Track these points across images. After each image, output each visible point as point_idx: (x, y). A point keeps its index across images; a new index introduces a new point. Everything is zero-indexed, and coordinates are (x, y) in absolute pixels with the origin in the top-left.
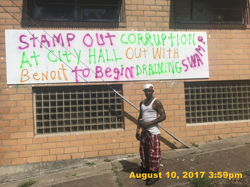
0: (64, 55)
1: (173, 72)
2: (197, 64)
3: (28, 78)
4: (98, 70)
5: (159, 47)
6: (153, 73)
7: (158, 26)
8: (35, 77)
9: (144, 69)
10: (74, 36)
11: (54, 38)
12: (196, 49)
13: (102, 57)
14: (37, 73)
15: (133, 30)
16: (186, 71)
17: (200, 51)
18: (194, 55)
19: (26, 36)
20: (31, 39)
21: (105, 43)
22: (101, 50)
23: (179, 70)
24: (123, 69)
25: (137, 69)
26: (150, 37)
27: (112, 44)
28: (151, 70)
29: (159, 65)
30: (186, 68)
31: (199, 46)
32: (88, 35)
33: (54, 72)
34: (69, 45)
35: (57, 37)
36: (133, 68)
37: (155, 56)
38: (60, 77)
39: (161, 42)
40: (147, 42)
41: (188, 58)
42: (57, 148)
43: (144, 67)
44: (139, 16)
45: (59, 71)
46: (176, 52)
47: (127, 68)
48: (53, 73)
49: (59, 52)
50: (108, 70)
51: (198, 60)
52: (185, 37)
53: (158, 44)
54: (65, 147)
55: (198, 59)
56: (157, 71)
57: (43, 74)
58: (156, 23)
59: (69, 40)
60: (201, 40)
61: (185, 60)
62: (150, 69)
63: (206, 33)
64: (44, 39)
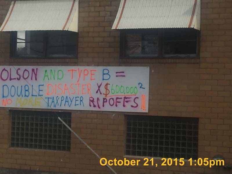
7: (104, 62)
44: (89, 52)
58: (103, 59)
63: (149, 68)
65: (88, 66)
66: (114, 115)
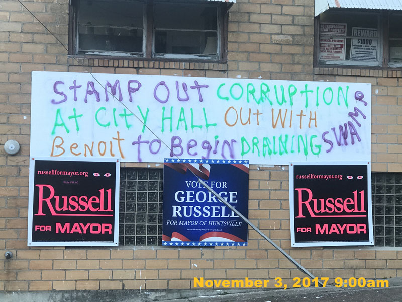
0: (121, 115)
1: (306, 154)
2: (349, 140)
3: (63, 151)
4: (175, 143)
5: (283, 108)
6: (270, 153)
7: (283, 71)
8: (73, 150)
9: (254, 144)
10: (140, 85)
11: (107, 87)
12: (351, 114)
13: (183, 122)
14: (76, 144)
15: (240, 77)
16: (328, 151)
17: (356, 118)
18: (345, 125)
19: (63, 83)
20: (71, 88)
21: (190, 98)
22: (182, 110)
23: (316, 151)
24: (217, 142)
25: (243, 145)
26: (268, 90)
27: (201, 100)
28: (267, 147)
29: (280, 139)
30: (329, 146)
31: (355, 109)
32: (162, 83)
33: (105, 143)
34: (131, 100)
35: (112, 85)
36: (235, 142)
37: (274, 124)
38: (113, 153)
39: (286, 99)
40: (262, 99)
41: (334, 129)
42: (100, 269)
43: (255, 141)
44: (252, 52)
45: (112, 143)
46: (313, 117)
47: (226, 142)
48: (102, 145)
49: (114, 110)
50: (193, 143)
51: (352, 134)
52: (330, 91)
53: (281, 102)
54: (114, 269)
55: (353, 131)
56: (277, 149)
57: (86, 145)
58: (280, 65)
59: (131, 90)
60: (359, 97)
61: (327, 133)
62: (264, 146)
63: (370, 85)
64: (90, 88)
65: (249, 78)
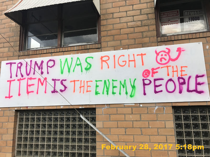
58: (134, 40)
63: (201, 43)
65: (114, 50)
66: (157, 107)
